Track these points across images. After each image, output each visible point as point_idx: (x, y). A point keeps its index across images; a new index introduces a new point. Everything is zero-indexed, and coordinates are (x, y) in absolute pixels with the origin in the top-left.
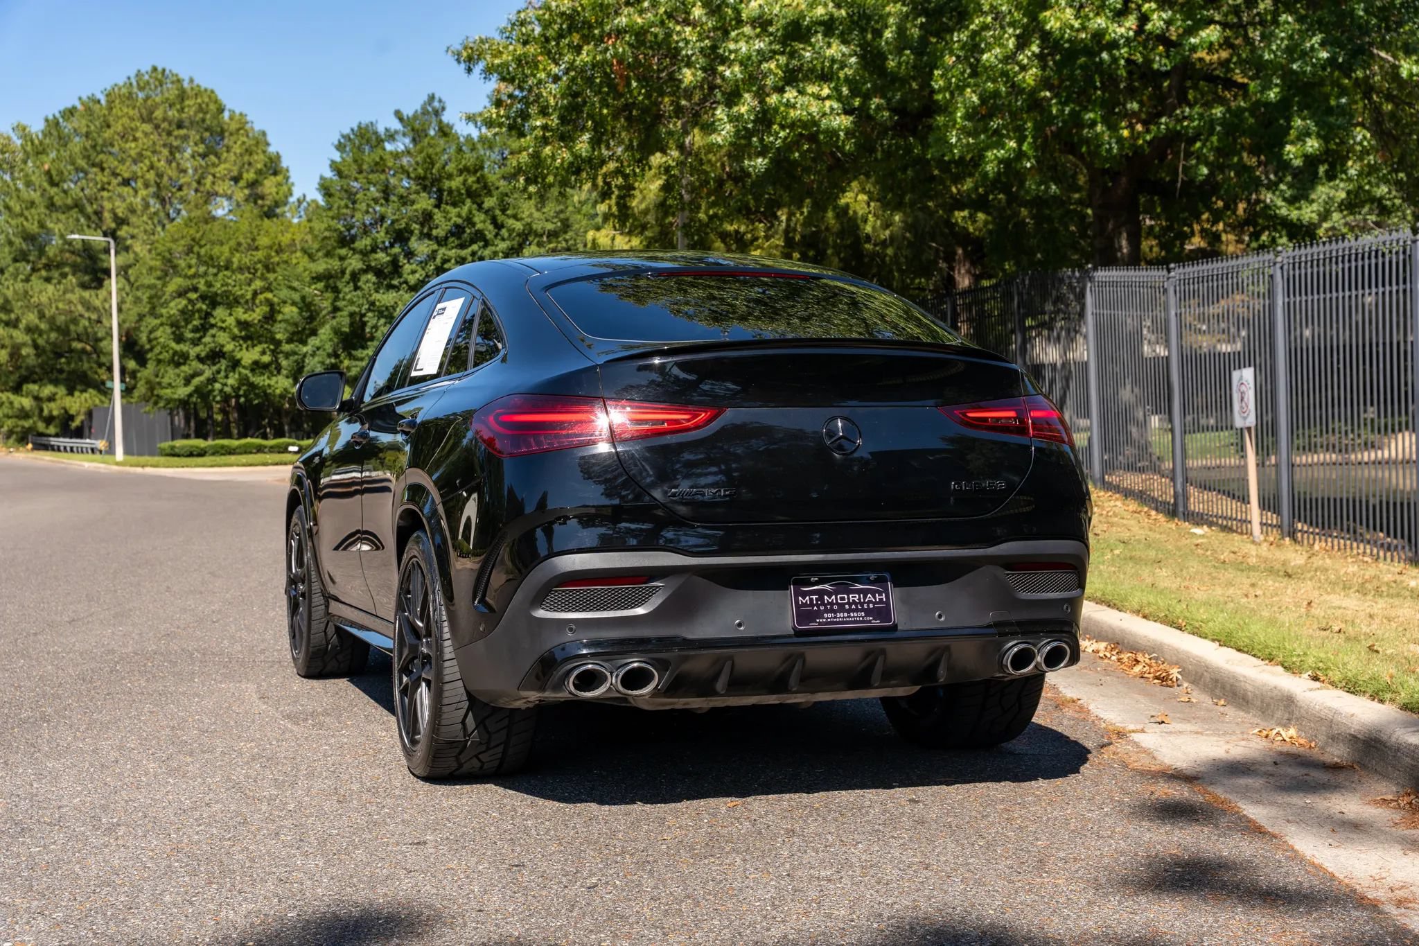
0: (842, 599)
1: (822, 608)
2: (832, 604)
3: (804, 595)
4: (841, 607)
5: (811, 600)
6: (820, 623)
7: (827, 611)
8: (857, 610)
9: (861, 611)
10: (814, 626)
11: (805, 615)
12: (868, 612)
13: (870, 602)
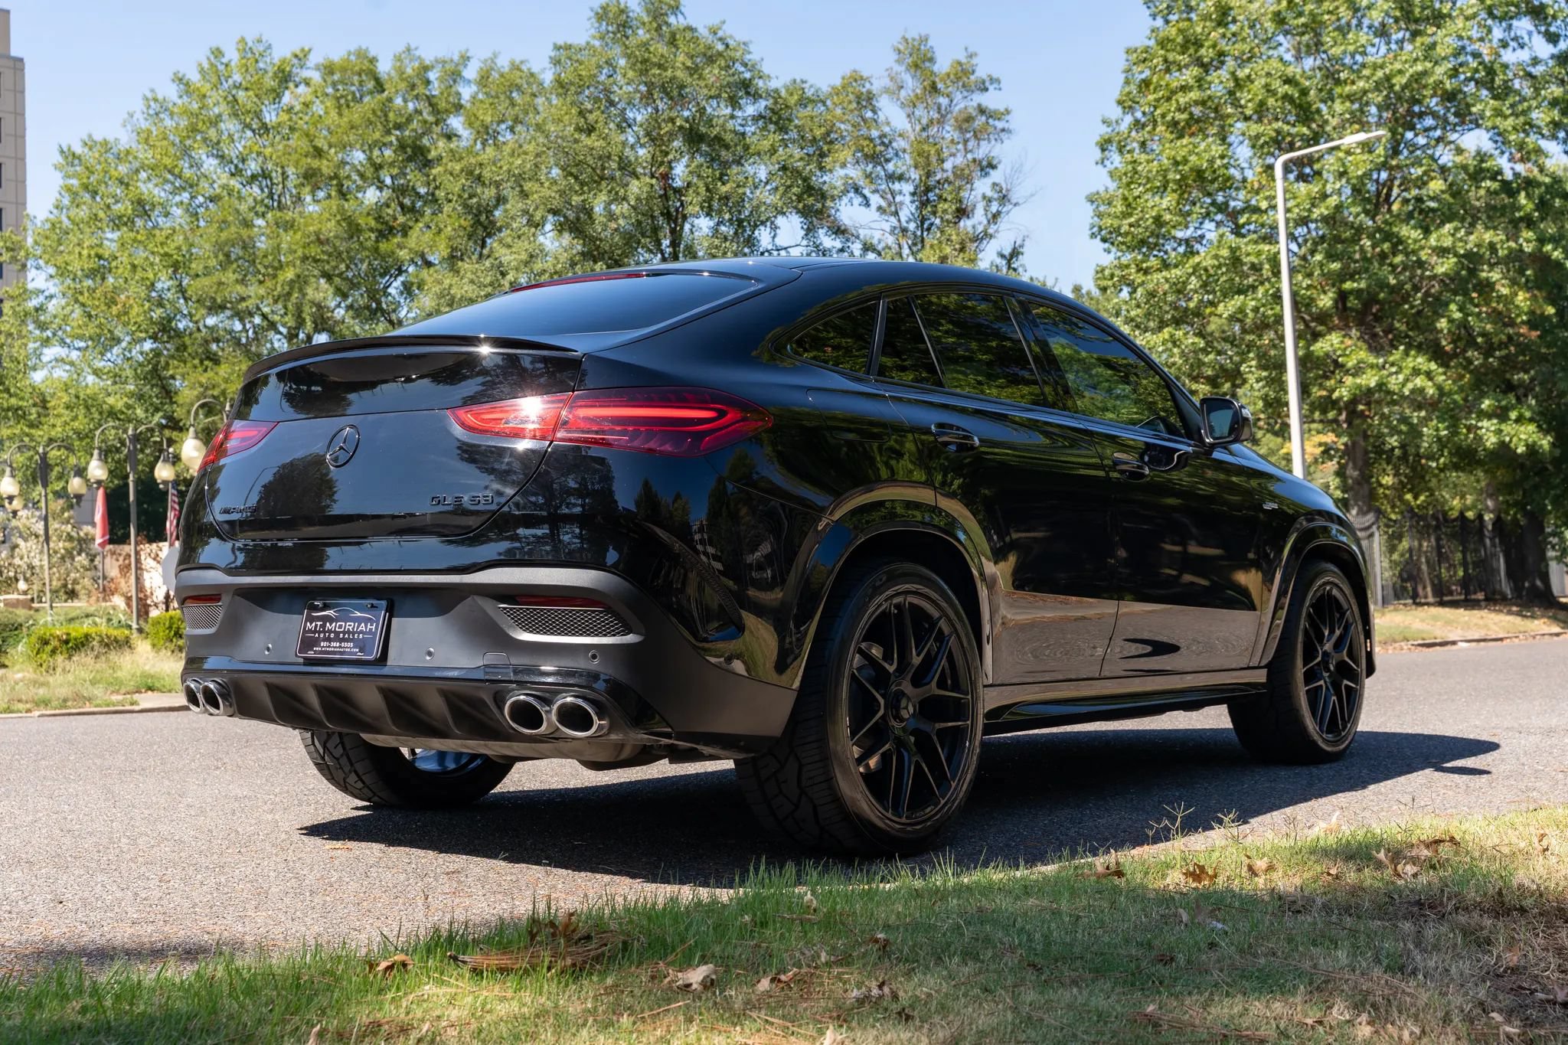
0: (340, 626)
1: (322, 636)
3: (312, 620)
5: (316, 626)
6: (316, 652)
7: (324, 639)
8: (348, 640)
9: (350, 640)
10: (310, 655)
11: (308, 643)
13: (361, 632)
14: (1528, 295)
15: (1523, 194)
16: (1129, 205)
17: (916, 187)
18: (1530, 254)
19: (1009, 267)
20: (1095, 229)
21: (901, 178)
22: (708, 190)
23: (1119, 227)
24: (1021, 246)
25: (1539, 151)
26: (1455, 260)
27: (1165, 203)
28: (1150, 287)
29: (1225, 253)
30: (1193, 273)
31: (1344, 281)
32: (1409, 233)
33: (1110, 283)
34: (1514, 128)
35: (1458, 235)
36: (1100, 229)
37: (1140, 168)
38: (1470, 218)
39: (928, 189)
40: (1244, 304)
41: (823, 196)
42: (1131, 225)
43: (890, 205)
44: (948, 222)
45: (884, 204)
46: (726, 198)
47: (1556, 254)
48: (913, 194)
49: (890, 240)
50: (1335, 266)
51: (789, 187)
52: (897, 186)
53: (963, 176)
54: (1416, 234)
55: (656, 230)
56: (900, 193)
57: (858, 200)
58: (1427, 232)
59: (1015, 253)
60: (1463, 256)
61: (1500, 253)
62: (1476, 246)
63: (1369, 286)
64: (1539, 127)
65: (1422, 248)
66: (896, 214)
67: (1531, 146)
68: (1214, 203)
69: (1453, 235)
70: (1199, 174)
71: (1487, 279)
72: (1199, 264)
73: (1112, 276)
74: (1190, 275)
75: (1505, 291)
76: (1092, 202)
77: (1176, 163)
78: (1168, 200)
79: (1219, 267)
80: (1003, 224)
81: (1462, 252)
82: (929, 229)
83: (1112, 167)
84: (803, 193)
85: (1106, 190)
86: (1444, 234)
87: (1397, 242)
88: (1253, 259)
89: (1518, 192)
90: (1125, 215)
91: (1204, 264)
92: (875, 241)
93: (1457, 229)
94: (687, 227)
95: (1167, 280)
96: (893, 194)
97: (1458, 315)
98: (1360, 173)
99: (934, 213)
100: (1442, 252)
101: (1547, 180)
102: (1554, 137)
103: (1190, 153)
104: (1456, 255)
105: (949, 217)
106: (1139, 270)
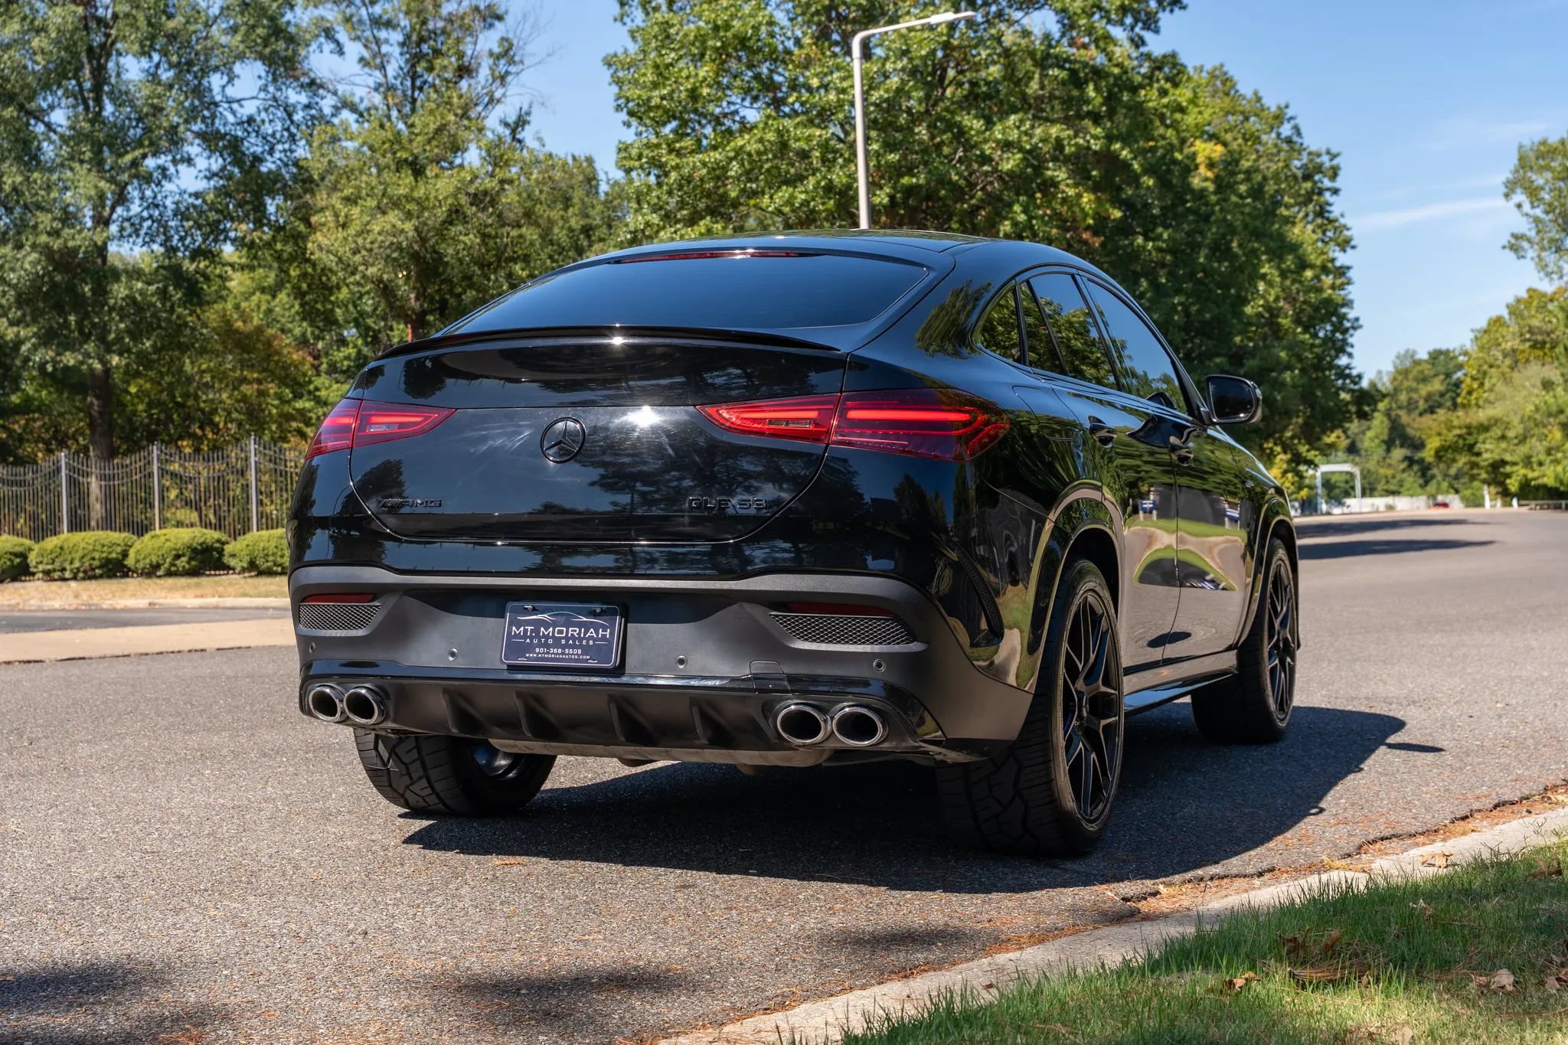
0: (560, 632)
1: (535, 641)
2: (547, 637)
3: (519, 625)
4: (557, 640)
5: (526, 631)
6: (529, 659)
7: (540, 645)
8: (574, 647)
9: (577, 647)
10: (521, 661)
11: (515, 647)
12: (586, 650)
13: (591, 638)
14: (1092, 197)
15: (1091, 86)
16: (662, 72)
17: (408, 37)
18: (1096, 152)
19: (513, 138)
20: (622, 101)
21: (389, 24)
22: (150, 24)
23: (649, 99)
24: (528, 114)
25: (1107, 37)
26: (1019, 156)
27: (702, 73)
28: (686, 171)
29: (771, 136)
30: (734, 158)
31: (901, 176)
32: (973, 123)
33: (637, 164)
34: (1084, 11)
35: (1023, 129)
36: (628, 100)
37: (672, 31)
38: (1036, 109)
39: (422, 40)
40: (792, 197)
41: (291, 40)
42: (663, 98)
43: (374, 56)
44: (447, 81)
45: (366, 54)
46: (172, 37)
47: (1124, 153)
48: (402, 44)
49: (377, 99)
50: (893, 157)
51: (253, 27)
52: (383, 34)
53: (461, 26)
54: (978, 124)
55: (79, 69)
56: (387, 41)
57: (329, 46)
58: (989, 123)
59: (521, 122)
60: (1029, 152)
61: (1067, 150)
62: (1041, 141)
63: (928, 182)
64: (1108, 12)
65: (986, 141)
66: (382, 68)
67: (1101, 32)
68: (757, 77)
69: (1018, 128)
70: (742, 41)
71: (1052, 178)
72: (742, 147)
73: (640, 157)
74: (731, 159)
75: (1071, 192)
76: (610, 65)
77: (716, 28)
78: (705, 71)
79: (765, 152)
80: (514, 87)
81: (1028, 147)
82: (421, 89)
83: (633, 26)
84: (269, 36)
85: (626, 51)
86: (1010, 127)
87: (960, 135)
88: (802, 145)
89: (1086, 82)
90: (655, 85)
91: (748, 148)
92: (356, 100)
93: (1022, 121)
94: (111, 65)
95: (704, 164)
96: (377, 41)
97: (1022, 218)
98: (923, 53)
99: (430, 69)
100: (1007, 145)
101: (1116, 71)
102: (1122, 23)
103: (733, 17)
104: (1021, 150)
105: (448, 75)
106: (671, 151)
